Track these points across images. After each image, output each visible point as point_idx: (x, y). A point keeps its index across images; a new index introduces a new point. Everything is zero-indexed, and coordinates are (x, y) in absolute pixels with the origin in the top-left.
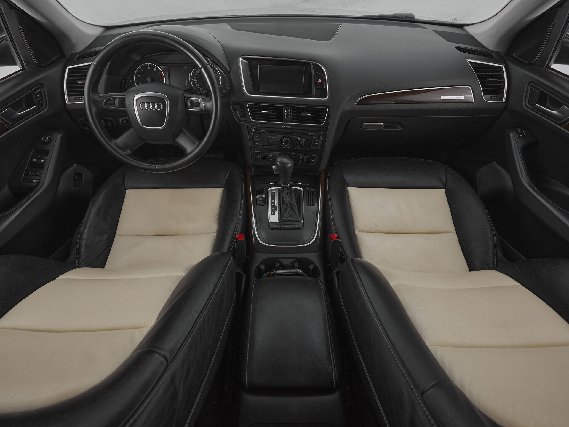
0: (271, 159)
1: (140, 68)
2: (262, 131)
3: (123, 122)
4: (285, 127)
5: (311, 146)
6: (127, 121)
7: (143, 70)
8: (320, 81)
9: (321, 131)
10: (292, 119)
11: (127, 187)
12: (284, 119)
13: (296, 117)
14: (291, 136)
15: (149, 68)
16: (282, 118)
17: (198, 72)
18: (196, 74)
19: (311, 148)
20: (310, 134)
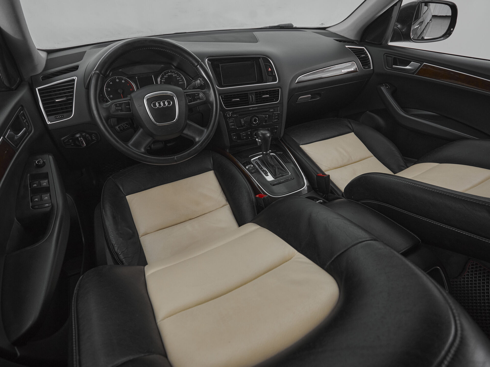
0: (245, 138)
1: (108, 82)
2: (235, 115)
3: (120, 129)
4: (252, 109)
5: (273, 120)
6: (123, 128)
7: (111, 83)
8: (270, 70)
9: (278, 107)
10: (256, 102)
11: (125, 194)
12: (250, 103)
13: (259, 100)
14: (257, 115)
15: (117, 80)
16: (248, 103)
17: (164, 78)
18: (162, 81)
19: (273, 121)
20: (271, 110)
